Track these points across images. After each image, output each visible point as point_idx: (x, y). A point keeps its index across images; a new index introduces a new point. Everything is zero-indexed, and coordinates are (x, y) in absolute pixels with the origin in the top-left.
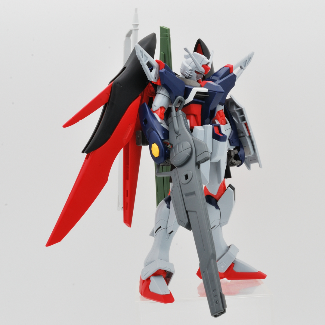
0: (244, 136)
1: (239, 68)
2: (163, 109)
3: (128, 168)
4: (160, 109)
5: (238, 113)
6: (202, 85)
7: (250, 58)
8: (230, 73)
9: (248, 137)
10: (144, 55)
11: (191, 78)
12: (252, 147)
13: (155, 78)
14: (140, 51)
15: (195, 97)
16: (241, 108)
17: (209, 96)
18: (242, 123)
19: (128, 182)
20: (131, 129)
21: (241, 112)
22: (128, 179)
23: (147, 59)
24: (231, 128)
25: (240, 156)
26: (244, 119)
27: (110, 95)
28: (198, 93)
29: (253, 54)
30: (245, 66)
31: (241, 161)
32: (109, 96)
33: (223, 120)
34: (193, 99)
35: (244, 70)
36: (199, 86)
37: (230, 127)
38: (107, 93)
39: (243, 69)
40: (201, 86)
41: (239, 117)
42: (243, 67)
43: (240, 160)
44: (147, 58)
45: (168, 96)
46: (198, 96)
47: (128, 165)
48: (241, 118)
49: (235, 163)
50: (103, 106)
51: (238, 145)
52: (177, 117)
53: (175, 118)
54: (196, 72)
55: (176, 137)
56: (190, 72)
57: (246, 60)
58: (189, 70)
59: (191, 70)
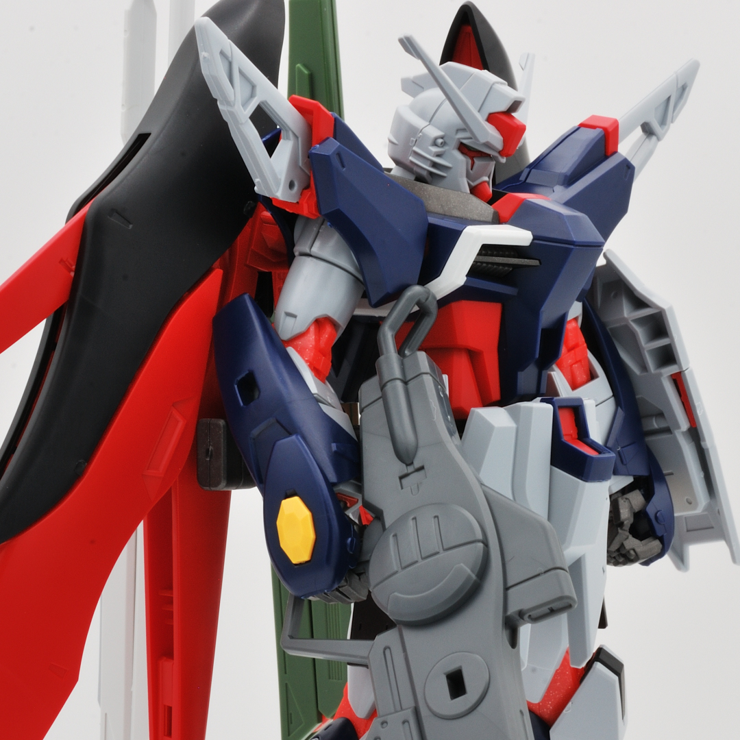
0: (668, 430)
2: (328, 329)
3: (171, 603)
4: (312, 329)
5: (640, 332)
6: (504, 213)
7: (683, 90)
8: (606, 156)
9: (683, 433)
10: (241, 72)
11: (443, 177)
12: (702, 475)
13: (291, 185)
14: (222, 53)
15: (474, 272)
16: (658, 307)
17: (535, 263)
18: (661, 375)
19: (172, 669)
20: (181, 425)
21: (658, 325)
22: (170, 655)
23: (252, 95)
24: (615, 395)
25: (656, 518)
27: (77, 271)
28: (487, 249)
29: (693, 70)
30: (663, 122)
31: (661, 539)
32: (72, 274)
33: (580, 361)
34: (466, 278)
35: (659, 139)
36: (490, 218)
37: (611, 394)
38: (61, 261)
39: (654, 138)
40: (498, 220)
41: (648, 346)
42: (655, 126)
43: (656, 537)
44: (253, 87)
45: (351, 269)
46: (488, 263)
47: (171, 588)
48: (652, 352)
50: (44, 322)
51: (643, 472)
52: (405, 383)
53: (399, 384)
54: (463, 148)
55: (401, 478)
56: (434, 149)
57: (669, 98)
58: (431, 141)
59: (440, 141)
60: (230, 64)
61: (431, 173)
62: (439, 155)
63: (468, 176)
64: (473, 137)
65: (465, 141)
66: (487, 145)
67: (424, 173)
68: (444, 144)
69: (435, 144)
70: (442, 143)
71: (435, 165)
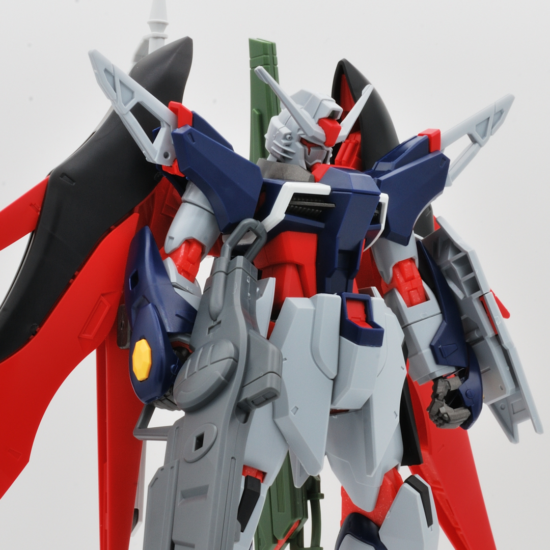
1: (466, 140)
2: (195, 247)
4: (184, 246)
5: (458, 269)
6: (318, 177)
7: (501, 112)
8: (429, 152)
9: (491, 338)
10: (120, 82)
11: (290, 159)
12: (508, 369)
13: (166, 156)
14: (106, 71)
16: (465, 251)
17: (332, 205)
18: (471, 298)
20: (107, 308)
23: (132, 98)
24: (442, 312)
25: (466, 394)
26: (474, 285)
27: (41, 212)
29: (509, 101)
30: (484, 135)
31: (470, 408)
32: (39, 213)
33: (416, 289)
34: (285, 215)
35: (481, 146)
36: (308, 179)
37: (439, 311)
38: (31, 205)
39: (477, 145)
40: (315, 180)
41: (463, 279)
42: (477, 137)
43: (466, 407)
44: (133, 92)
45: (209, 209)
46: (299, 206)
48: (466, 282)
49: (449, 414)
52: (227, 274)
53: (222, 275)
54: (303, 141)
55: (210, 329)
56: (284, 141)
57: (489, 118)
58: (282, 137)
59: (288, 136)
60: (114, 77)
61: (284, 157)
62: (288, 145)
63: (305, 158)
64: (305, 133)
65: (303, 136)
66: (313, 137)
67: (279, 157)
68: (291, 138)
69: (285, 138)
70: (289, 138)
71: (285, 152)
